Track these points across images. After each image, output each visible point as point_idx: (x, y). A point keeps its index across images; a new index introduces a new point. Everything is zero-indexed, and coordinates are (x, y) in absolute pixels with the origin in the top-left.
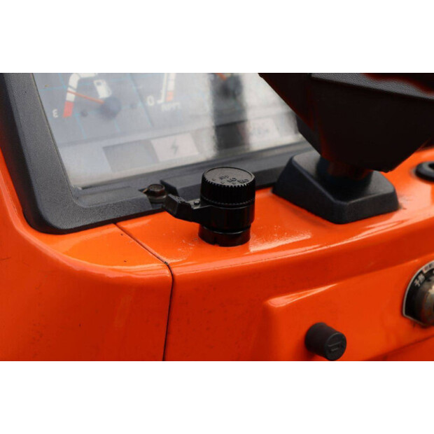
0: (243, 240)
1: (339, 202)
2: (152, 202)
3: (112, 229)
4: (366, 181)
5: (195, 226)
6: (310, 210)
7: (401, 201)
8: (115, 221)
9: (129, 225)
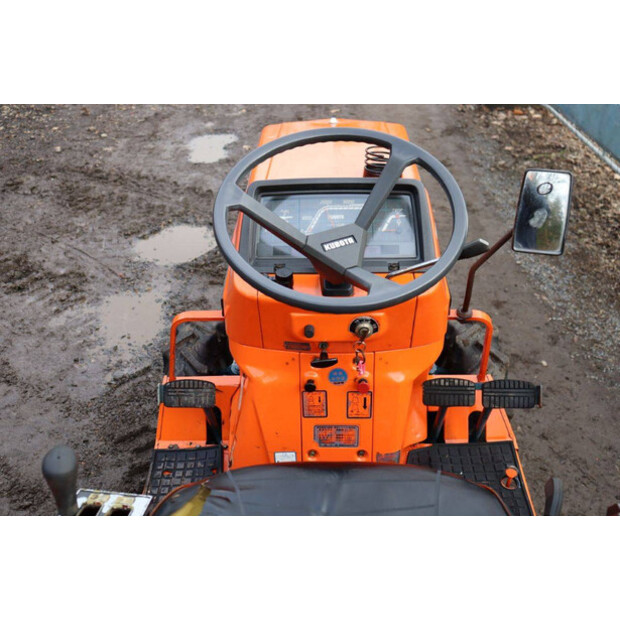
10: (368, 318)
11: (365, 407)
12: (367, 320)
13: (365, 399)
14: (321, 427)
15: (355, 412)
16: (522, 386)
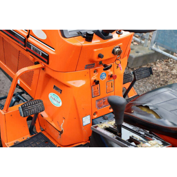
0: (91, 41)
1: (104, 37)
2: (79, 35)
3: (73, 38)
4: (109, 34)
5: (85, 39)
6: (100, 37)
7: (113, 37)
8: (74, 37)
9: (75, 38)
10: (118, 46)
11: (112, 87)
12: (118, 47)
13: (112, 83)
14: (98, 100)
15: (109, 90)
16: (147, 69)
